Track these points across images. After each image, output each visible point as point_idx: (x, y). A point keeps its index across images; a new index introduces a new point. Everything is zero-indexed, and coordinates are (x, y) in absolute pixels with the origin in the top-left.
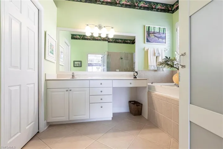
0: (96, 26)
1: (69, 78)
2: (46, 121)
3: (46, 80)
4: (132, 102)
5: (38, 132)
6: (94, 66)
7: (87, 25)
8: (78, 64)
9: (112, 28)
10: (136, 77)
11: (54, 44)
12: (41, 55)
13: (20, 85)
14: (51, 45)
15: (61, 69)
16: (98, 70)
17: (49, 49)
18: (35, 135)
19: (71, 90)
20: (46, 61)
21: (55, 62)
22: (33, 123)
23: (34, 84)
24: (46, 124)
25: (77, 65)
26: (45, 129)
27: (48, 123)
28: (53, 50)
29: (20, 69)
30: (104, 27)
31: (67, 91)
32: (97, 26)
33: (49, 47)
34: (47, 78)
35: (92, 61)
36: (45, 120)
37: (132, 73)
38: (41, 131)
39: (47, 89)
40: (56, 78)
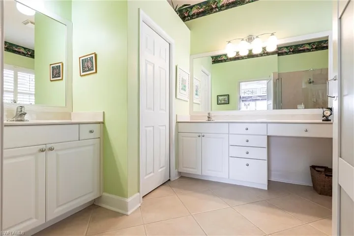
0: (243, 40)
1: (205, 121)
2: (177, 170)
3: (178, 122)
4: (317, 169)
5: (169, 180)
6: (259, 100)
7: (229, 42)
8: (224, 100)
9: (272, 34)
10: (329, 118)
11: (186, 78)
12: (172, 93)
13: (153, 126)
14: (183, 80)
15: (196, 108)
16: (247, 108)
17: (181, 84)
18: (167, 182)
19: (204, 136)
20: (177, 100)
21: (188, 100)
22: (164, 168)
23: (165, 126)
24: (177, 173)
25: (223, 102)
26: (176, 178)
27: (180, 173)
28: (185, 86)
29: (154, 110)
30: (257, 37)
31: (199, 136)
32: (245, 39)
33: (181, 82)
34: (178, 121)
35: (252, 92)
36: (176, 168)
37: (319, 111)
38: (172, 179)
39: (178, 132)
40: (189, 121)
